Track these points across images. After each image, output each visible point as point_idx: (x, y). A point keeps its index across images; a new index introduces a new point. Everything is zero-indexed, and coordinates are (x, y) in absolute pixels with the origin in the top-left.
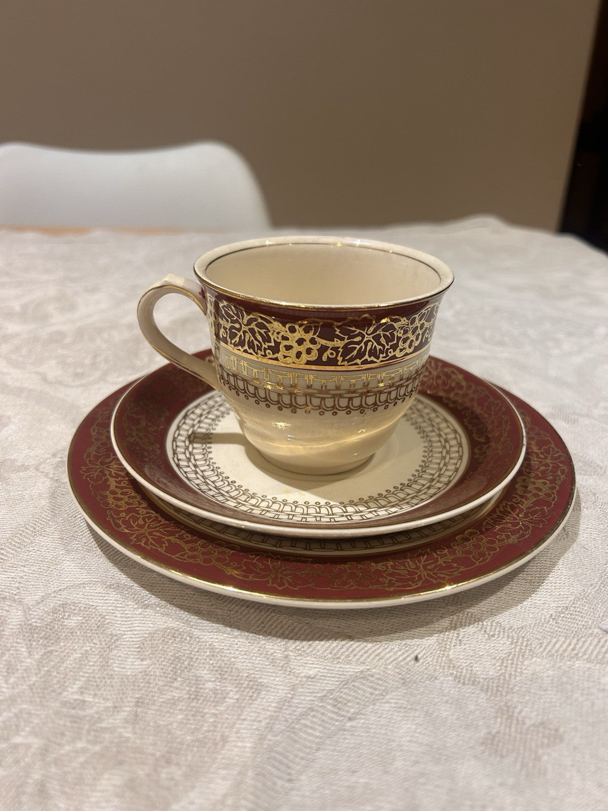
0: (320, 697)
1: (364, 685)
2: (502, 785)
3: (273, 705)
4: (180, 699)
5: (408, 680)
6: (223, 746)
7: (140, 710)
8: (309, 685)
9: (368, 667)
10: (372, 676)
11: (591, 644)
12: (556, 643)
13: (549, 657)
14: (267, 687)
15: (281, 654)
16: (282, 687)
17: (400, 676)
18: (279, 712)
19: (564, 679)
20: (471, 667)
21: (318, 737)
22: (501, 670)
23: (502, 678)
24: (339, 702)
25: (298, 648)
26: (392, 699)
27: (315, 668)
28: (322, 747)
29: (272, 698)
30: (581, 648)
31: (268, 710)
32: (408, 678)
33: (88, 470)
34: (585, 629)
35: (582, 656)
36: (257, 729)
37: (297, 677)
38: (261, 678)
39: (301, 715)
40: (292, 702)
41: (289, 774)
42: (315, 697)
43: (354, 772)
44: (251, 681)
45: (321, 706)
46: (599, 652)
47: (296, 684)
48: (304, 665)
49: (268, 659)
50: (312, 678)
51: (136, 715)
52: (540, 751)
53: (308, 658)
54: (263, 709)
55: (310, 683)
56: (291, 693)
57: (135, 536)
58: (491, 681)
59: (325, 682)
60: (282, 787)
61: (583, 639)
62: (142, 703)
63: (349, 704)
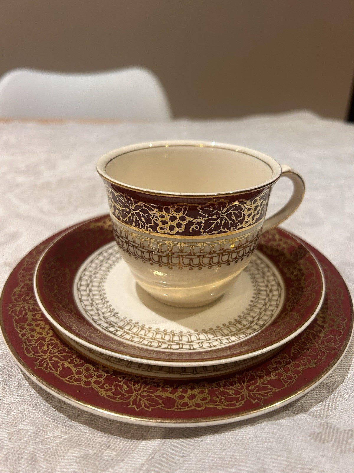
33: (14, 306)
57: (39, 361)
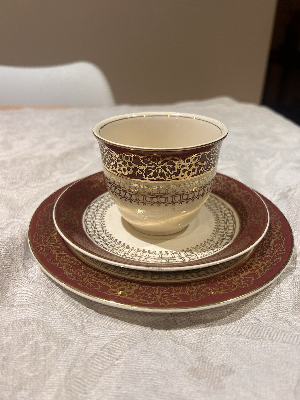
0: (101, 348)
1: (124, 340)
2: (199, 391)
3: (76, 352)
4: (27, 356)
5: (148, 338)
6: (49, 376)
7: (5, 363)
8: (95, 341)
9: (126, 331)
10: (128, 336)
11: (248, 329)
12: (230, 328)
13: (226, 335)
14: (72, 342)
15: (80, 324)
16: (81, 342)
17: (143, 336)
18: (79, 356)
19: (235, 346)
20: (182, 337)
21: (100, 370)
22: (199, 340)
23: (199, 344)
24: (111, 350)
25: (89, 321)
26: (139, 347)
27: (98, 332)
28: (103, 375)
29: (75, 348)
30: (243, 331)
31: (73, 355)
32: (148, 337)
34: (246, 321)
35: (244, 335)
36: (68, 366)
37: (88, 337)
38: (69, 337)
39: (91, 357)
40: (86, 351)
41: (85, 390)
42: (98, 348)
43: (119, 388)
44: (63, 339)
45: (102, 353)
46: (253, 334)
47: (88, 341)
48: (92, 330)
49: (73, 326)
50: (97, 338)
51: (3, 365)
52: (222, 378)
53: (95, 327)
54: (70, 355)
55: (96, 340)
56: (85, 345)
58: (194, 345)
59: (104, 340)
60: (81, 397)
61: (244, 327)
62: (7, 359)
63: (117, 351)
